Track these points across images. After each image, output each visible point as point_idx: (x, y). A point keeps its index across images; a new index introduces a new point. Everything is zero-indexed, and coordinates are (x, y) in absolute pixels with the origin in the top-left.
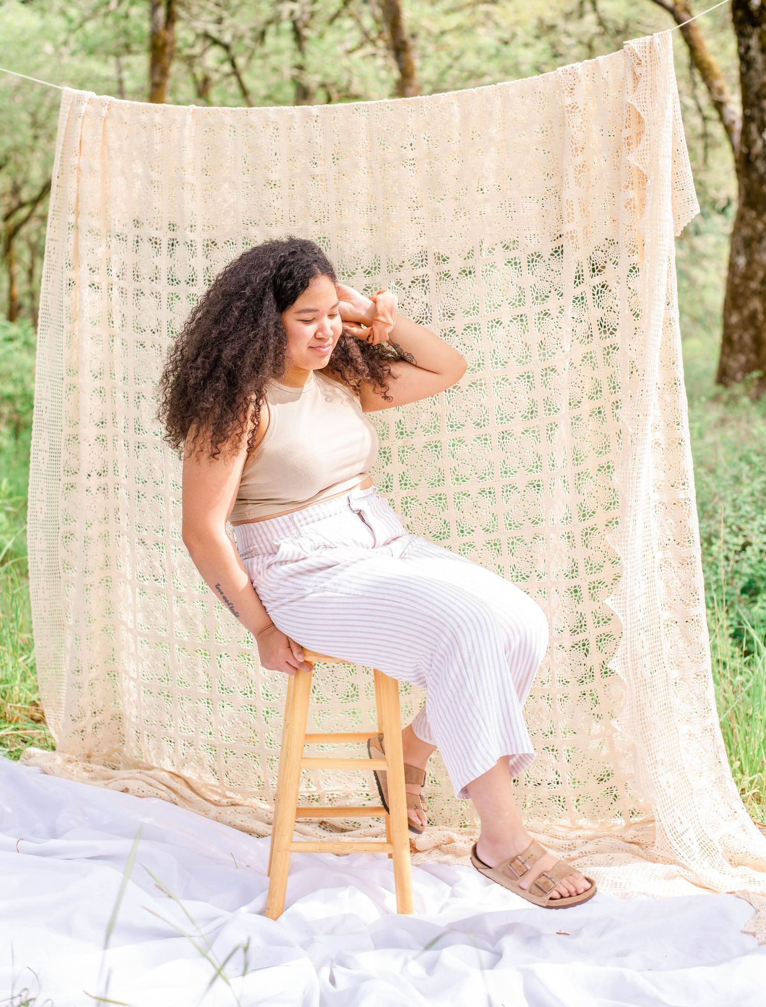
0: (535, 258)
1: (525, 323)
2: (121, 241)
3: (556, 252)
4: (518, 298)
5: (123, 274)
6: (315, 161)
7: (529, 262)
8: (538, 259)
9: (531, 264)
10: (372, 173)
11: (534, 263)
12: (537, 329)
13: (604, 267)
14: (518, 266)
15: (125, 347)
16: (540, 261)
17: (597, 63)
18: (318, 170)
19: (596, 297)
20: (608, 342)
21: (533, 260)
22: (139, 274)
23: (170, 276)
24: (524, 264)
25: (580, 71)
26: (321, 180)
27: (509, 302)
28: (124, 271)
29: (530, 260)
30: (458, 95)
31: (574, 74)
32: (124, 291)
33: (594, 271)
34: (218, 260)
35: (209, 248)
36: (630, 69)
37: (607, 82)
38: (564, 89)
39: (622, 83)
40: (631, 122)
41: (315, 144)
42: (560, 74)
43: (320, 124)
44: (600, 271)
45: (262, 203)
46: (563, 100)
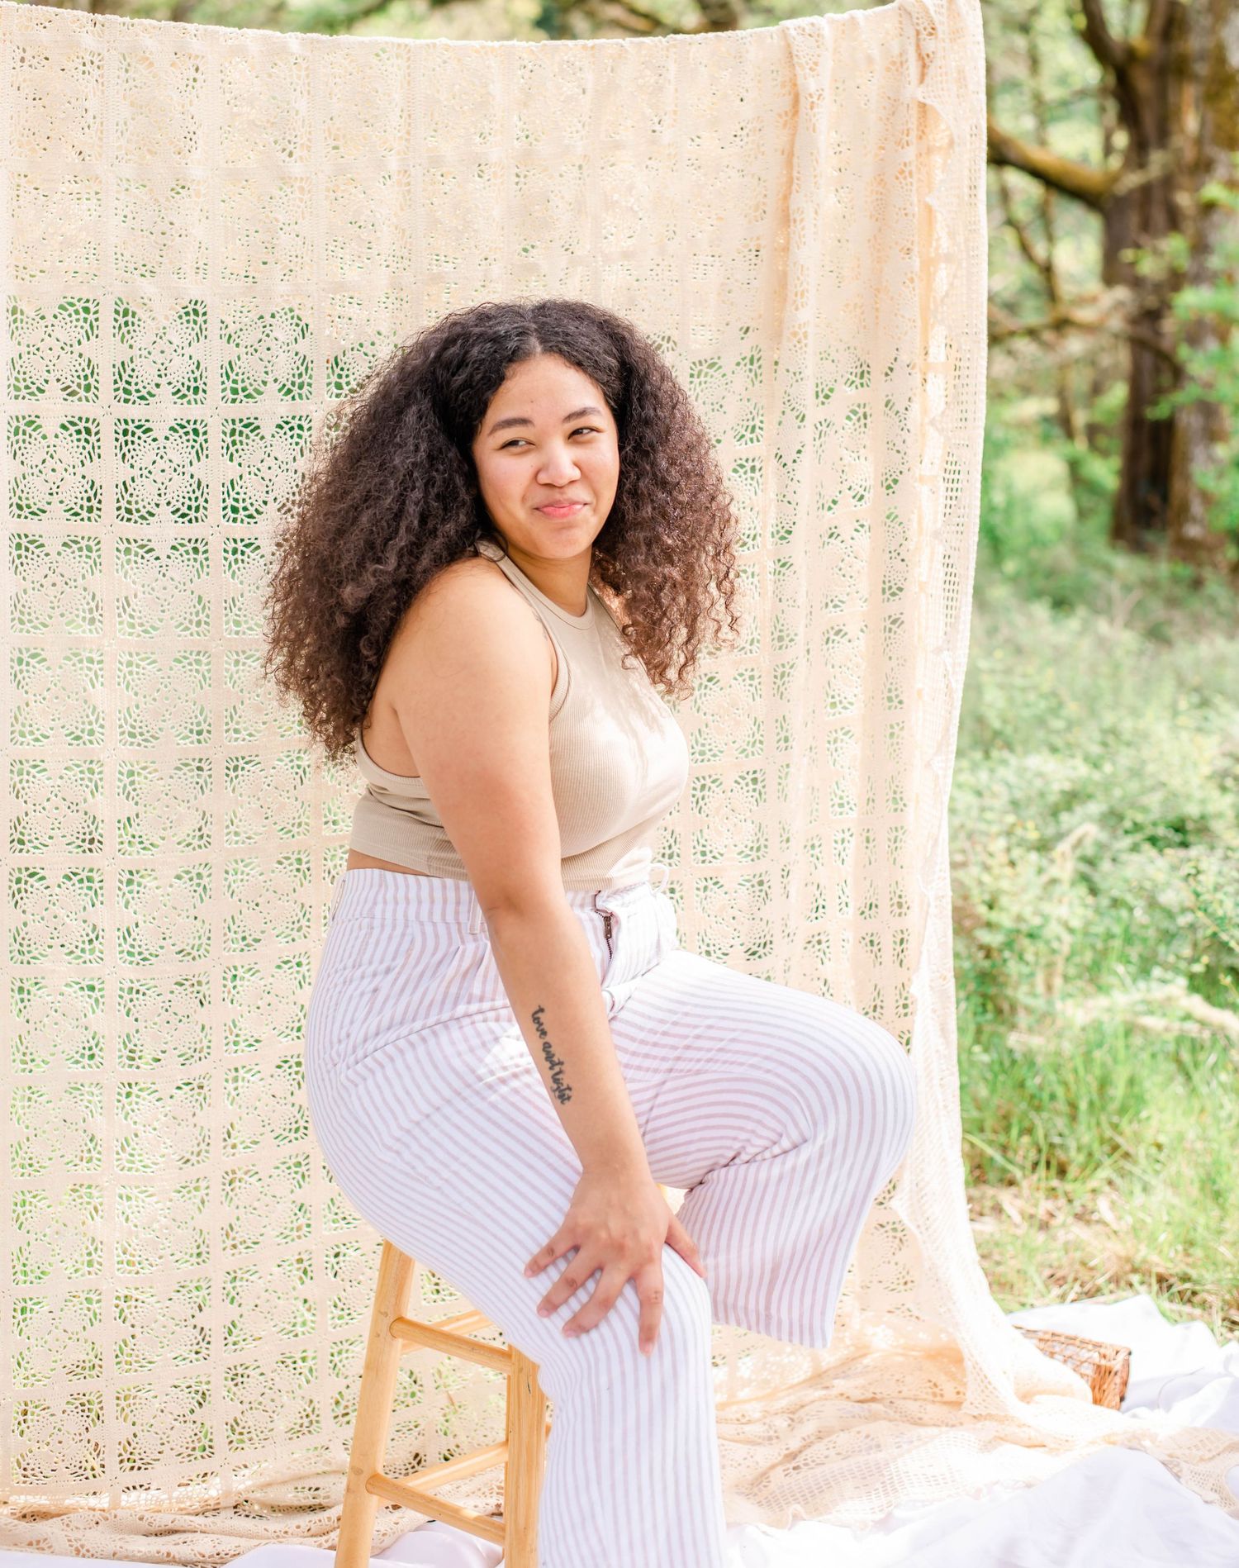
0: (704, 370)
3: (743, 359)
6: (290, 147)
7: (692, 376)
8: (711, 372)
9: (696, 381)
10: (409, 184)
11: (702, 379)
13: (831, 390)
16: (716, 374)
17: (852, 18)
18: (296, 168)
19: (818, 443)
21: (700, 371)
25: (827, 32)
26: (302, 189)
29: (695, 373)
30: (593, 47)
31: (816, 35)
33: (817, 396)
34: (39, 345)
35: (18, 315)
36: (913, 41)
37: (870, 60)
38: (803, 61)
39: (894, 63)
40: (914, 134)
41: (293, 113)
42: (793, 32)
43: (303, 73)
44: (827, 397)
45: (166, 227)
46: (800, 81)
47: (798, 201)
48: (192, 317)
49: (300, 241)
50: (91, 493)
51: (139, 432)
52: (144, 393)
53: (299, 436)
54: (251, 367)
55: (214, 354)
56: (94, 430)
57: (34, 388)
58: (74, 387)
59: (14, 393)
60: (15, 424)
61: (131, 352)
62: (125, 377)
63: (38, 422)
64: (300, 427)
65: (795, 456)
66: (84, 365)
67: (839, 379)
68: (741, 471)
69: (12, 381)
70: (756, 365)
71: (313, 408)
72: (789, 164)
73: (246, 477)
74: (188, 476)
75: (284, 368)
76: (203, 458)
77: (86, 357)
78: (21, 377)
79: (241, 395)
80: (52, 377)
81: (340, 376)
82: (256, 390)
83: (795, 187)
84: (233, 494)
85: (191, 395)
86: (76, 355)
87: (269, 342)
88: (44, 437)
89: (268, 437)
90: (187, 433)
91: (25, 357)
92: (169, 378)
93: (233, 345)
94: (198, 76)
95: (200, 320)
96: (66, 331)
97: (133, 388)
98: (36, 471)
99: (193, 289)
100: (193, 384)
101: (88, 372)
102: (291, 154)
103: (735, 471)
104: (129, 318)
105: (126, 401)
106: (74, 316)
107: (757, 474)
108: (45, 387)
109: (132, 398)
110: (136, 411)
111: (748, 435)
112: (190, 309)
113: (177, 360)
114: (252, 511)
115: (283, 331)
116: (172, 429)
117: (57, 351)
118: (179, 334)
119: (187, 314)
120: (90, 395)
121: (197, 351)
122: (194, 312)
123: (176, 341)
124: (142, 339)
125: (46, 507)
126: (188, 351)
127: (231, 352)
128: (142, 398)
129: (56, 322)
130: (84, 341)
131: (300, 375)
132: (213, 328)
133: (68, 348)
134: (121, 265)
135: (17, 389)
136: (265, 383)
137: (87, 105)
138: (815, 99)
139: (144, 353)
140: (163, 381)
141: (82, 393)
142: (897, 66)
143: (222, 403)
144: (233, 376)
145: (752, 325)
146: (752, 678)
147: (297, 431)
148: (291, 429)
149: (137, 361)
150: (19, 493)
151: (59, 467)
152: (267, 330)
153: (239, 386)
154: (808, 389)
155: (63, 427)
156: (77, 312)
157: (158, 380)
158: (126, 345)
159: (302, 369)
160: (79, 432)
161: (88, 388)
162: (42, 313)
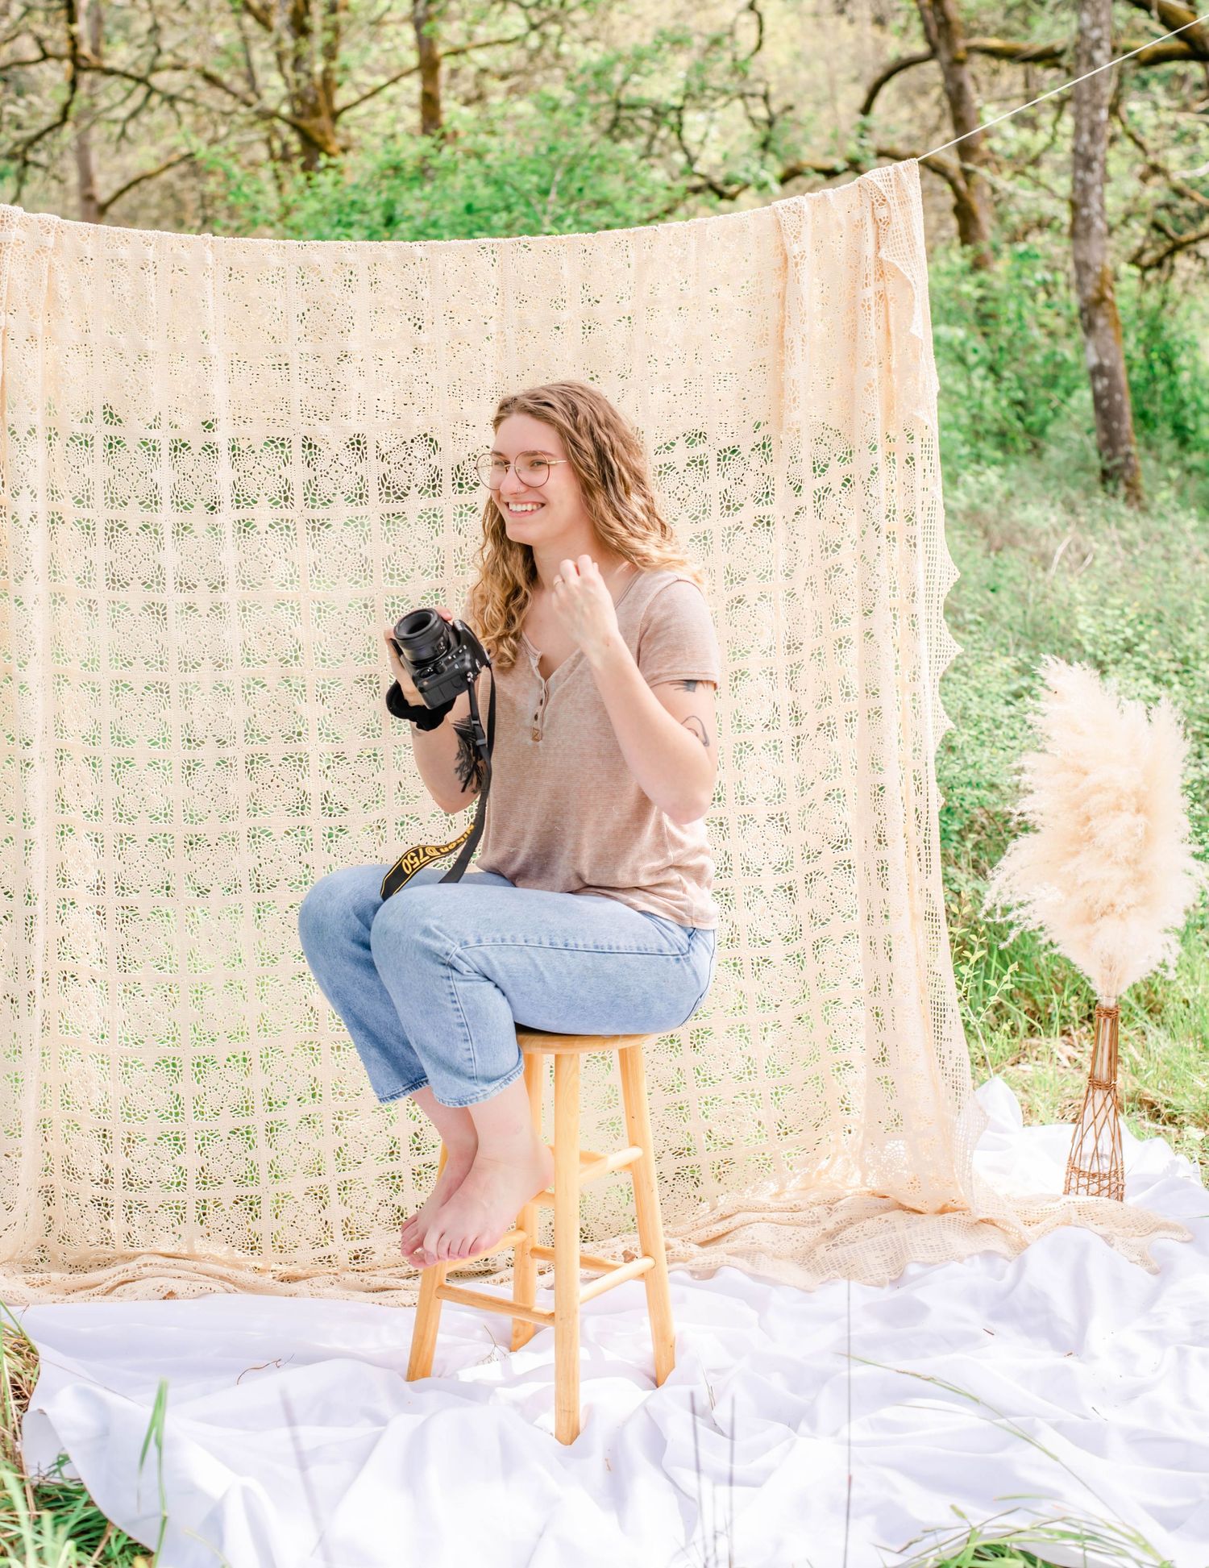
0: (729, 455)
1: (709, 542)
2: (84, 446)
3: (758, 445)
4: (702, 509)
5: (88, 499)
7: (719, 460)
8: (733, 456)
9: (722, 463)
11: (727, 462)
12: (725, 549)
13: (826, 466)
14: (705, 466)
15: (93, 613)
16: (736, 458)
17: (825, 196)
18: (423, 336)
19: (817, 505)
20: (829, 563)
21: (725, 457)
22: (114, 496)
23: (174, 498)
24: (713, 463)
25: (806, 209)
26: (429, 351)
27: (689, 514)
28: (90, 493)
29: (722, 458)
31: (800, 213)
32: (91, 524)
33: (815, 471)
34: (252, 470)
35: (237, 452)
36: (870, 209)
37: (839, 225)
38: (789, 232)
39: (856, 226)
40: (872, 278)
41: (420, 299)
42: (781, 211)
43: (427, 269)
44: (823, 471)
45: (335, 385)
46: (787, 247)
47: (789, 333)
48: (356, 446)
49: (429, 387)
50: (292, 571)
51: (323, 528)
52: (325, 500)
53: (435, 522)
54: (399, 478)
55: (373, 469)
56: (292, 527)
57: (250, 500)
58: (277, 499)
59: (236, 505)
60: (238, 526)
61: (315, 474)
62: (312, 491)
63: (254, 523)
64: (435, 515)
65: (794, 516)
66: (283, 483)
67: (832, 457)
68: (760, 525)
69: (235, 497)
70: (767, 449)
71: (443, 502)
72: (783, 303)
73: (398, 553)
74: (358, 556)
75: (422, 475)
76: (368, 542)
77: (284, 477)
78: (240, 493)
79: (393, 497)
80: (261, 493)
81: (461, 479)
82: (403, 493)
83: (786, 324)
84: (390, 566)
85: (358, 500)
86: (277, 477)
87: (411, 460)
88: (258, 533)
89: (413, 525)
90: (356, 526)
91: (242, 479)
92: (342, 489)
93: (385, 462)
94: (352, 278)
95: (362, 447)
96: (270, 460)
97: (317, 498)
98: (253, 557)
99: (355, 427)
100: (359, 492)
101: (286, 488)
102: (420, 328)
103: (755, 525)
104: (313, 450)
105: (313, 507)
106: (275, 450)
107: (771, 528)
108: (257, 499)
109: (317, 505)
110: (319, 513)
111: (764, 499)
112: (354, 441)
113: (347, 476)
114: (404, 576)
115: (420, 451)
116: (346, 524)
117: (264, 474)
118: (347, 458)
119: (353, 444)
120: (288, 504)
121: (360, 468)
122: (357, 443)
123: (346, 463)
124: (323, 464)
125: (262, 581)
126: (354, 469)
127: (384, 468)
128: (324, 504)
129: (262, 455)
130: (282, 466)
131: (433, 480)
132: (371, 452)
133: (271, 472)
134: (306, 413)
135: (238, 502)
136: (409, 488)
137: (276, 304)
138: (798, 259)
139: (324, 473)
140: (338, 492)
141: (283, 502)
142: (859, 225)
143: (380, 503)
144: (386, 484)
145: (763, 421)
146: (771, 674)
147: (433, 519)
148: (429, 518)
149: (319, 479)
150: (242, 572)
151: (270, 553)
152: (409, 451)
153: (392, 491)
154: (807, 466)
155: (270, 526)
156: (276, 447)
157: (334, 491)
158: (311, 469)
159: (435, 476)
160: (281, 529)
161: (286, 499)
162: (252, 449)
